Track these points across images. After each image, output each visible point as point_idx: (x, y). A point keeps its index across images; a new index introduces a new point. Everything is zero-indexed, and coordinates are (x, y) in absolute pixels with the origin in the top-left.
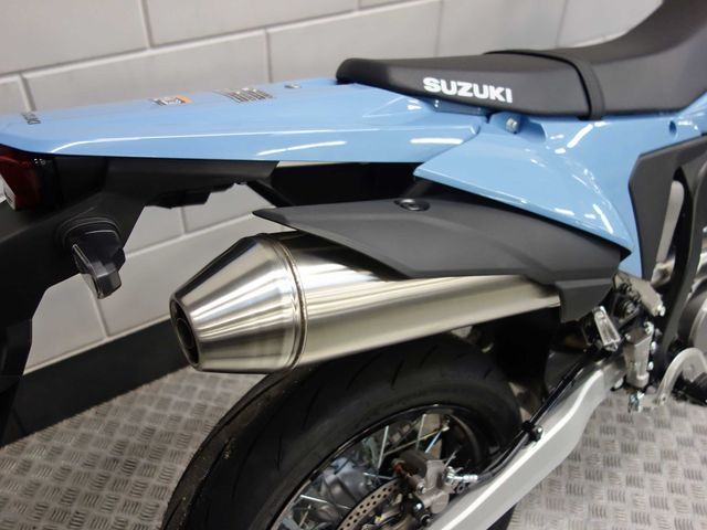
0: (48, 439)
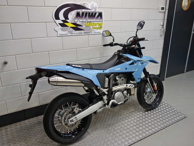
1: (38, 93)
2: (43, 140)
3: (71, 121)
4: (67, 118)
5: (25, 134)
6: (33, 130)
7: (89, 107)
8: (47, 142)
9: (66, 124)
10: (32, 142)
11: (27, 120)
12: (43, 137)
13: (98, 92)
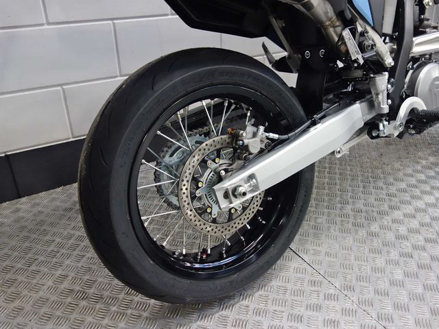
0: (33, 199)
1: (60, 85)
2: (90, 283)
3: (226, 196)
4: (204, 179)
5: (9, 256)
6: (47, 238)
7: (314, 123)
8: (106, 294)
9: (202, 212)
10: (41, 293)
11: (24, 199)
12: (90, 268)
13: (362, 48)
